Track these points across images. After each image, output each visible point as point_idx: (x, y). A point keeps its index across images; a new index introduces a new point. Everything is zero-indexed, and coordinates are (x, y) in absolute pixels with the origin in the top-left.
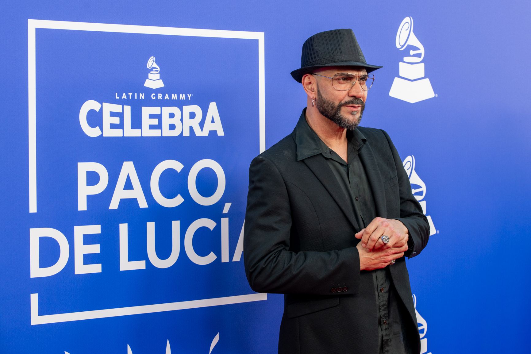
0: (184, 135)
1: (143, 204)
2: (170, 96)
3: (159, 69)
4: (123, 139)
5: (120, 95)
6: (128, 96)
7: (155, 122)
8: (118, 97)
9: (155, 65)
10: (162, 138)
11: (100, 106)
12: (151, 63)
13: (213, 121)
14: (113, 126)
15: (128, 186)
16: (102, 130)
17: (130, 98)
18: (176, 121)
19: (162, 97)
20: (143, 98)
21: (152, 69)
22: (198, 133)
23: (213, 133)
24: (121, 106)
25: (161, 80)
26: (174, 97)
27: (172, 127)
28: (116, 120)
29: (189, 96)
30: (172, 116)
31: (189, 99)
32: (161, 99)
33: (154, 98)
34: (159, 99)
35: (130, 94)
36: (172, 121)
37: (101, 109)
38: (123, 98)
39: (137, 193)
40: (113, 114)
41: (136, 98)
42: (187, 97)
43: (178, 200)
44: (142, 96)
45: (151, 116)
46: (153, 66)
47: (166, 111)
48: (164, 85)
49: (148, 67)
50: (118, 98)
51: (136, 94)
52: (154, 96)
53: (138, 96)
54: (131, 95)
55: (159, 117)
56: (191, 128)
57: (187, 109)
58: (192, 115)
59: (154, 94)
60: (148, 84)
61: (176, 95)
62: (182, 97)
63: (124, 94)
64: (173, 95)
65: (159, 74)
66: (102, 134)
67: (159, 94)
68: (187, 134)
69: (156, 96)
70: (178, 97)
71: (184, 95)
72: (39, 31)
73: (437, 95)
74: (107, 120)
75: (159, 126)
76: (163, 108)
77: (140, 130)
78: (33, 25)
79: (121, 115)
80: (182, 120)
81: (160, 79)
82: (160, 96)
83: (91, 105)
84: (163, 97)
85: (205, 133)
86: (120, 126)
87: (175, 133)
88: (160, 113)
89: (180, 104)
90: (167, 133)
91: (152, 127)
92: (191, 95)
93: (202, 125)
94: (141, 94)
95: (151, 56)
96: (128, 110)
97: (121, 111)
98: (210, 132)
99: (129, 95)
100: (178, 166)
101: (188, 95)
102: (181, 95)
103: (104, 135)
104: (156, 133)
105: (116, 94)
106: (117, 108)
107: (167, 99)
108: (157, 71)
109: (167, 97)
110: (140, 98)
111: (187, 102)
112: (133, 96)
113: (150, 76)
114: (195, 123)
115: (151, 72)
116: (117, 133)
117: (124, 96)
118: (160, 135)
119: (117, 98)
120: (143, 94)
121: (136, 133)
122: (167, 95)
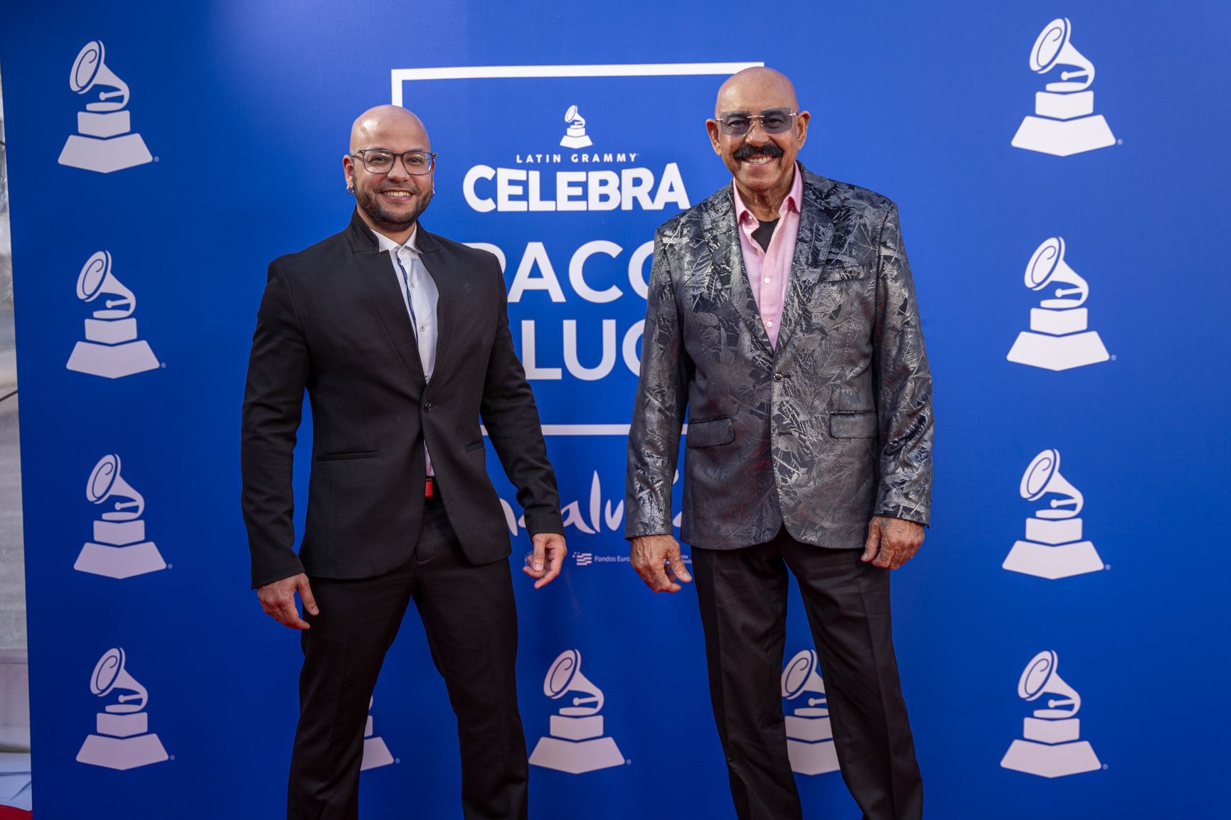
0: (624, 208)
1: (557, 296)
2: (601, 157)
3: (583, 121)
4: (528, 214)
5: (524, 158)
6: (535, 159)
7: (578, 191)
8: (520, 159)
9: (578, 117)
10: (587, 212)
11: (493, 172)
12: (572, 113)
13: (671, 189)
14: (512, 198)
15: (535, 272)
16: (496, 202)
17: (539, 161)
18: (611, 189)
19: (589, 159)
20: (559, 160)
21: (573, 123)
22: (646, 204)
23: (671, 206)
24: (525, 172)
25: (587, 137)
26: (608, 158)
27: (604, 198)
28: (518, 190)
29: (633, 157)
30: (604, 183)
31: (633, 160)
32: (587, 161)
33: (576, 161)
34: (583, 161)
35: (539, 156)
36: (604, 190)
37: (495, 177)
38: (527, 161)
39: (549, 283)
40: (512, 183)
41: (548, 161)
42: (628, 158)
43: (614, 293)
44: (557, 158)
45: (571, 184)
46: (575, 118)
47: (595, 177)
48: (592, 142)
49: (566, 120)
50: (521, 162)
51: (548, 156)
52: (575, 158)
53: (551, 158)
54: (541, 158)
55: (584, 185)
56: (635, 200)
57: (629, 174)
58: (637, 182)
59: (576, 155)
60: (566, 142)
61: (611, 155)
62: (621, 158)
63: (530, 157)
64: (606, 156)
65: (584, 130)
66: (496, 209)
67: (583, 155)
68: (628, 206)
69: (580, 158)
70: (615, 158)
71: (624, 155)
72: (406, 84)
73: (1120, 142)
74: (504, 190)
75: (584, 197)
76: (590, 173)
77: (553, 203)
78: (399, 77)
79: (525, 184)
80: (620, 188)
81: (586, 135)
82: (585, 158)
83: (481, 171)
84: (591, 158)
85: (659, 205)
86: (525, 197)
87: (609, 206)
88: (584, 180)
89: (617, 168)
90: (595, 205)
91: (571, 198)
92: (635, 155)
93: (652, 194)
94: (555, 156)
95: (571, 105)
96: (535, 177)
97: (525, 179)
98: (667, 204)
99: (537, 158)
100: (613, 249)
101: (631, 155)
102: (619, 155)
103: (500, 209)
104: (580, 206)
105: (518, 157)
106: (520, 175)
107: (596, 162)
108: (582, 124)
109: (596, 158)
110: (554, 161)
111: (629, 165)
112: (543, 159)
113: (569, 131)
114: (642, 193)
115: (572, 126)
116: (520, 206)
117: (530, 159)
118: (585, 209)
119: (519, 161)
120: (559, 156)
121: (548, 206)
122: (596, 156)
